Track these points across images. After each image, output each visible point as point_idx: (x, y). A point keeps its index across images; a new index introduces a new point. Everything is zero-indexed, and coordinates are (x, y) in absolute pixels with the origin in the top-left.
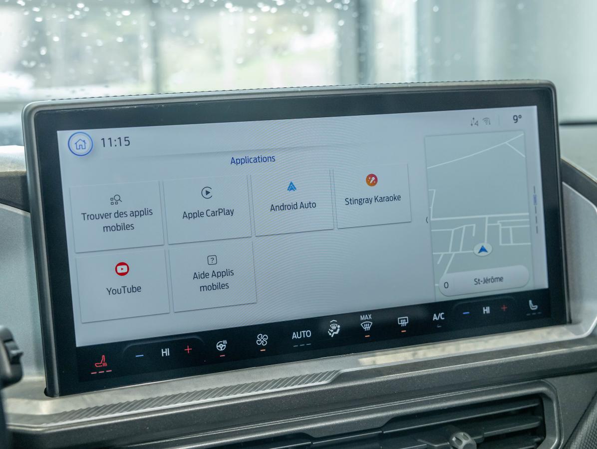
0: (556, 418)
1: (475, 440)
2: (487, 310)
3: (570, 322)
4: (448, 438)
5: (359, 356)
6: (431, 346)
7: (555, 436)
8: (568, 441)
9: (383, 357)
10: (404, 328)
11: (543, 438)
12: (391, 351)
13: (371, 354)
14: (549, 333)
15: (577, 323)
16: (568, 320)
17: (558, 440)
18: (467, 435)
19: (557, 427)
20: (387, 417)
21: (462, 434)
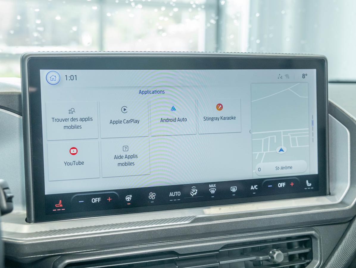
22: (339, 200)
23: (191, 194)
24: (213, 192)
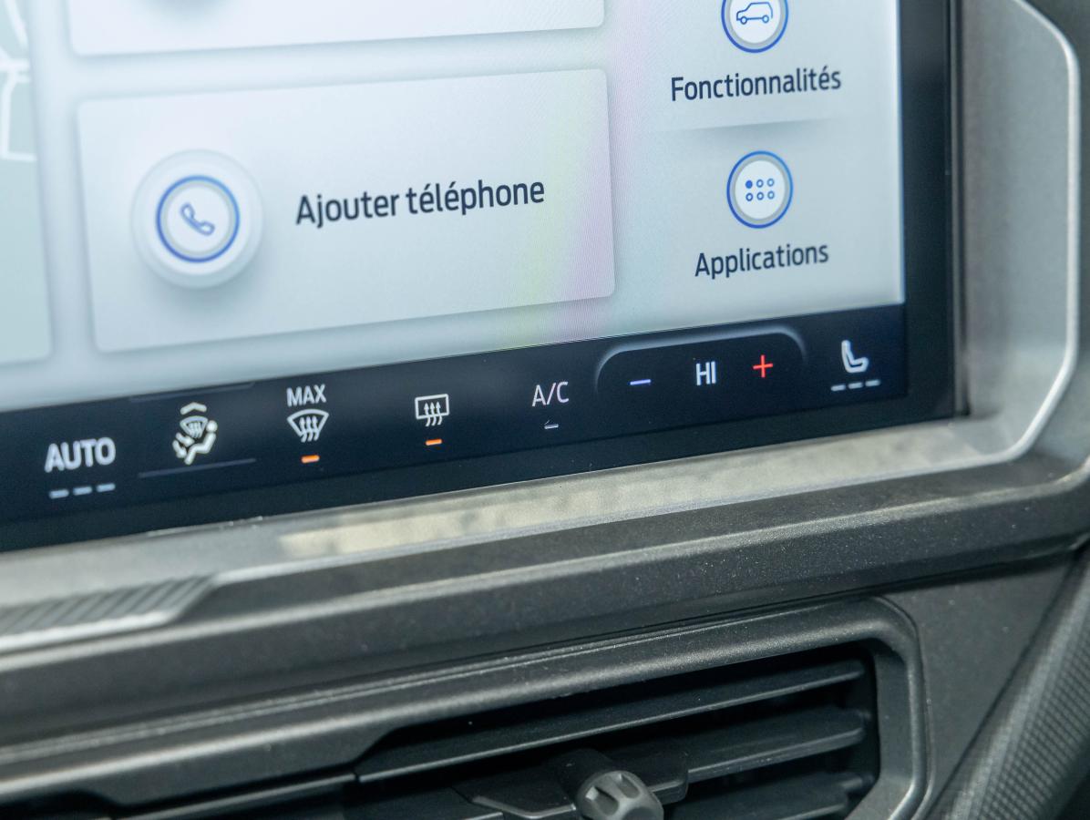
0: (914, 718)
1: (656, 793)
2: (707, 373)
3: (966, 413)
4: (572, 791)
5: (281, 526)
6: (523, 492)
7: (908, 773)
8: (946, 787)
9: (363, 529)
10: (434, 432)
11: (871, 778)
12: (390, 510)
13: (323, 520)
14: (900, 448)
15: (988, 414)
16: (959, 406)
17: (917, 785)
18: (635, 781)
19: (915, 744)
20: (371, 728)
21: (618, 776)
22: (1016, 439)
23: (181, 453)
24: (309, 430)
